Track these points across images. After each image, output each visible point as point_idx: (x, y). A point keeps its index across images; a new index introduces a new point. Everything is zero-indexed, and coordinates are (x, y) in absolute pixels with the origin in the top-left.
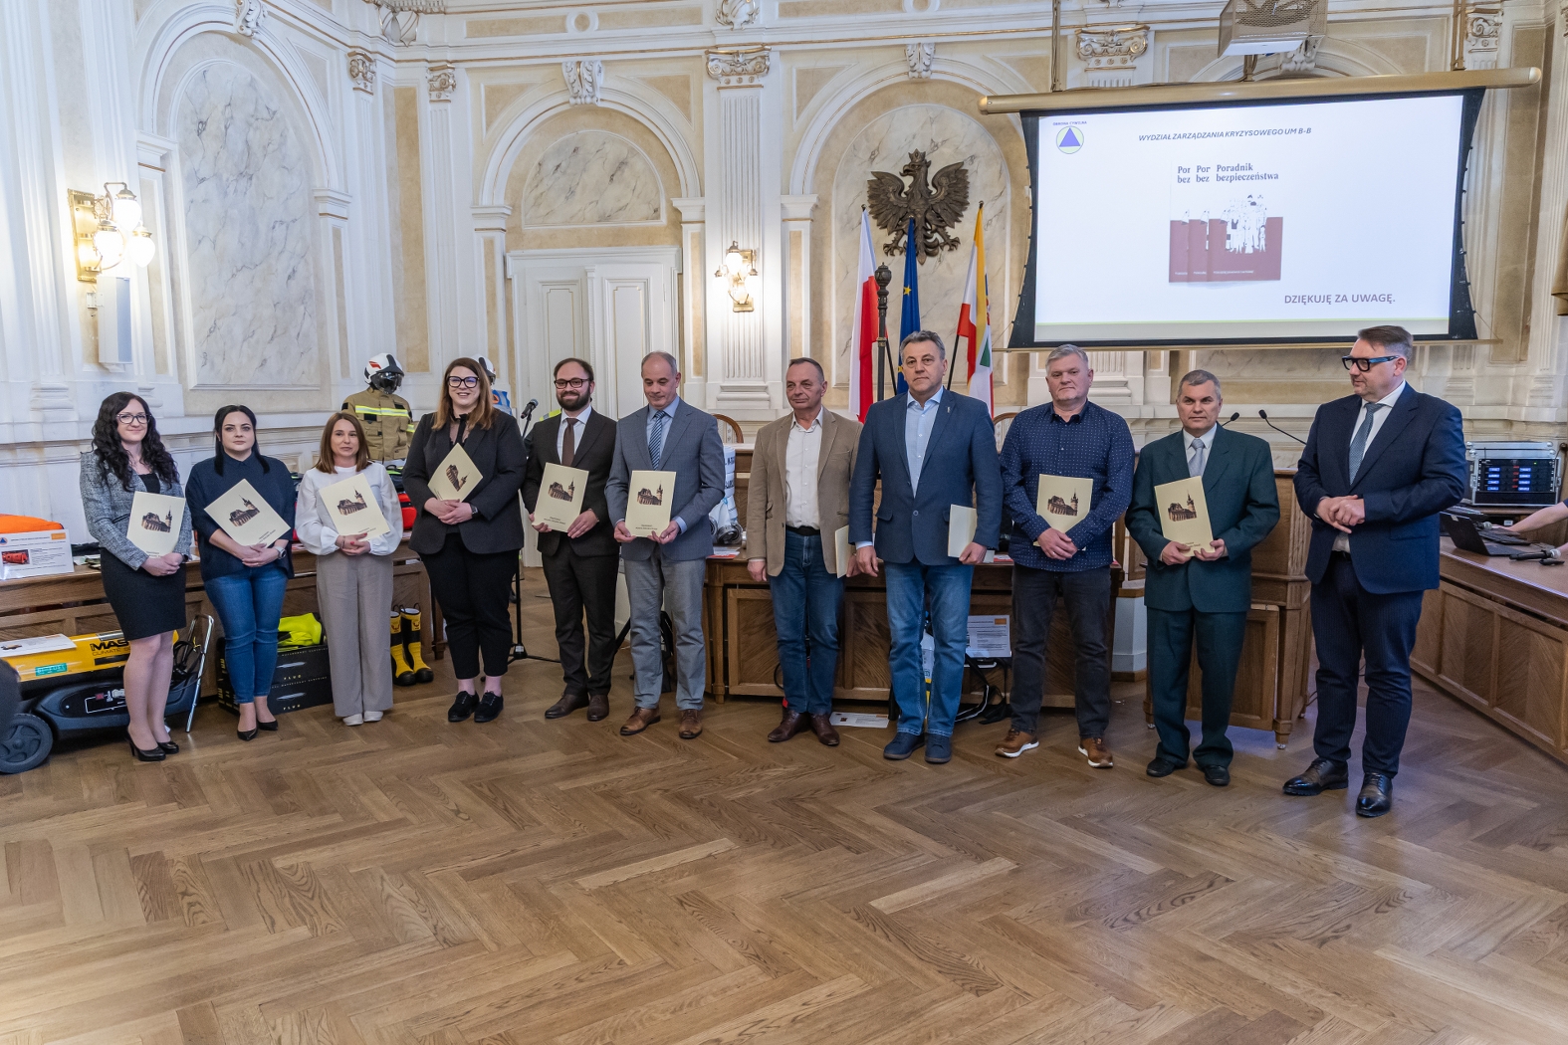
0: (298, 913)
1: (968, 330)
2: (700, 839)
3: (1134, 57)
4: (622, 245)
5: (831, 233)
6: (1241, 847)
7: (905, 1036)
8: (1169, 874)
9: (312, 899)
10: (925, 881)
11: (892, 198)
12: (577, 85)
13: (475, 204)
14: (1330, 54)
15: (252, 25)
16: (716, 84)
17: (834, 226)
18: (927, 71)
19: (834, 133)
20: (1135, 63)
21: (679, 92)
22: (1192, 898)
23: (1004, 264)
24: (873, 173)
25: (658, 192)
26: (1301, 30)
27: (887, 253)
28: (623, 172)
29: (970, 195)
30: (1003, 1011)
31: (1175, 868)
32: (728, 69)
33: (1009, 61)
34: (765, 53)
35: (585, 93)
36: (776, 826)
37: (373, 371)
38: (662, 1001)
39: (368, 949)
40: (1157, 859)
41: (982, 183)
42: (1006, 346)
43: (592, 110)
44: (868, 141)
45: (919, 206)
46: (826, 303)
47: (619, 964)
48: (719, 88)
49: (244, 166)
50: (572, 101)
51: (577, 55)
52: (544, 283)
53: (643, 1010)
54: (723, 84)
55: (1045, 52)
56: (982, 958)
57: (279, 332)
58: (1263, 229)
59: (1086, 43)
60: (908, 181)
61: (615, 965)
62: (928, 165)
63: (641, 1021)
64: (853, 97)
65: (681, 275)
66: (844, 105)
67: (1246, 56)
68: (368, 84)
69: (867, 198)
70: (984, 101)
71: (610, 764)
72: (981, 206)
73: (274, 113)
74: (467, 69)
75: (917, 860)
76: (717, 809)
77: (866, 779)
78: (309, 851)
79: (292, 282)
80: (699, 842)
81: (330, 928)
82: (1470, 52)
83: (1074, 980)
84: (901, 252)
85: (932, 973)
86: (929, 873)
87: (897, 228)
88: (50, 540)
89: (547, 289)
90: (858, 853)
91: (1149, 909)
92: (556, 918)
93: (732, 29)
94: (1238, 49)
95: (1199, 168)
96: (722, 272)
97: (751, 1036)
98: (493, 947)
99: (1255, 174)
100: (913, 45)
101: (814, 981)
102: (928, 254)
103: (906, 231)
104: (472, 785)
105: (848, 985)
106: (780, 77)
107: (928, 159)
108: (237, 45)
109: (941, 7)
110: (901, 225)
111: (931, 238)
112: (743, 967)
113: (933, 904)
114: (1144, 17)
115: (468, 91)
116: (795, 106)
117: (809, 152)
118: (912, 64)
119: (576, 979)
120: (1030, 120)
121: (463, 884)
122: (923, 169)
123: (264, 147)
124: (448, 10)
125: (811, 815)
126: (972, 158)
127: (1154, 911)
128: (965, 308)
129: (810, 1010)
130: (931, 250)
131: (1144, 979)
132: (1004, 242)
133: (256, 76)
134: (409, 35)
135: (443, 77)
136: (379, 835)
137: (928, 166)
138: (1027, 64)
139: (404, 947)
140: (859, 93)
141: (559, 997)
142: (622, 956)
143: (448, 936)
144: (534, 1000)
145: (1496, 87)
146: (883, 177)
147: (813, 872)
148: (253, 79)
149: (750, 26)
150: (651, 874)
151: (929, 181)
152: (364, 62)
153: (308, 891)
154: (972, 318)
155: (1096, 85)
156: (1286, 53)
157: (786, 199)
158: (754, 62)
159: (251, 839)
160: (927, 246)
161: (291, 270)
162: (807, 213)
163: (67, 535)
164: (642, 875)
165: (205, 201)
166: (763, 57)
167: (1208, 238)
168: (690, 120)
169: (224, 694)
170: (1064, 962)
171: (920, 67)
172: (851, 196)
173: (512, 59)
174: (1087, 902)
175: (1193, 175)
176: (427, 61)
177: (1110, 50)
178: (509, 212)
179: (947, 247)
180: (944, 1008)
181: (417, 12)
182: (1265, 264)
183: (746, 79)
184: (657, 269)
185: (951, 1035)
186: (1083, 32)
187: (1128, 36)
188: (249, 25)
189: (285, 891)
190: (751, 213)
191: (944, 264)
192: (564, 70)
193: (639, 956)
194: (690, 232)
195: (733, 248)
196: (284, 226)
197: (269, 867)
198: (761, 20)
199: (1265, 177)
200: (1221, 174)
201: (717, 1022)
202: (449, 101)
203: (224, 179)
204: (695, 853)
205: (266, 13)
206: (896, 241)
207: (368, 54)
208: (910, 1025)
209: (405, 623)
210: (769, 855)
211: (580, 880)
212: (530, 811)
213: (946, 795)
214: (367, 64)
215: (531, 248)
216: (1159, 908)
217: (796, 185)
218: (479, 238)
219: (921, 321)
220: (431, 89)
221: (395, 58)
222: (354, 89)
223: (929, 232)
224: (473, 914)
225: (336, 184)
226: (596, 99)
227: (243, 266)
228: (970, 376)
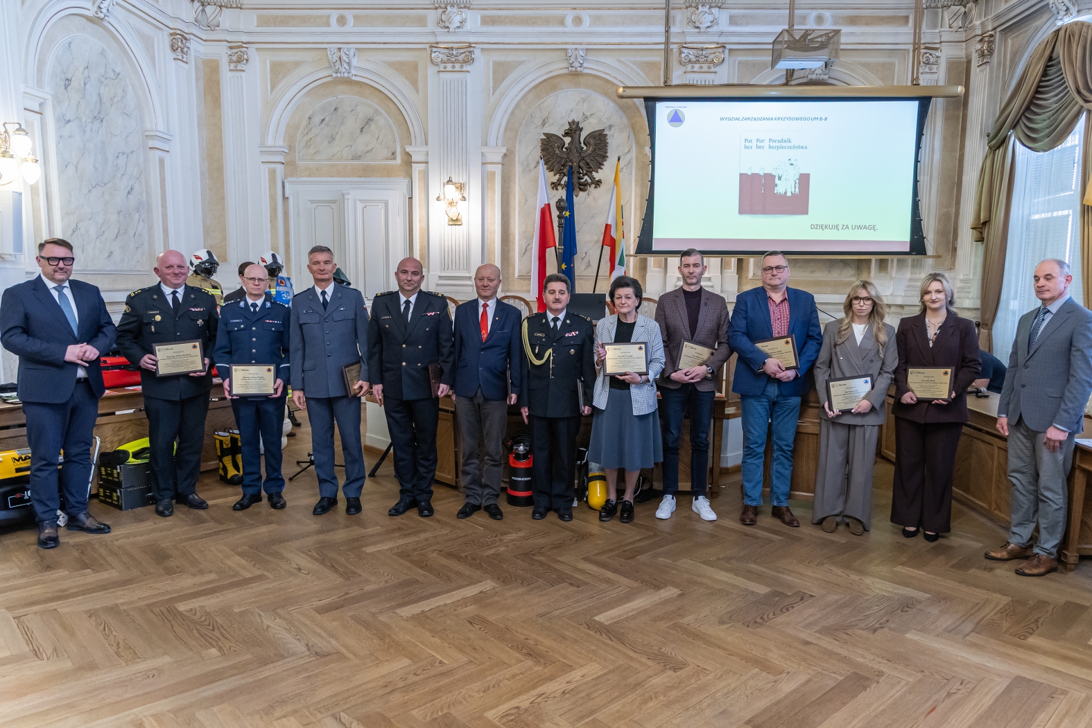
0: (206, 640)
1: (609, 241)
2: (472, 582)
3: (716, 65)
4: (369, 177)
5: (515, 173)
6: (815, 575)
7: (637, 698)
8: (775, 594)
9: (213, 630)
10: (625, 603)
11: (557, 151)
12: (338, 64)
13: (262, 145)
14: (837, 70)
15: (104, 11)
16: (437, 69)
17: (518, 169)
18: (581, 67)
19: (517, 106)
20: (717, 69)
21: (410, 72)
22: (793, 607)
23: (631, 198)
24: (544, 134)
25: (395, 141)
26: (824, 55)
27: (553, 188)
28: (370, 125)
29: (608, 151)
30: (693, 681)
31: (778, 589)
32: (445, 58)
33: (634, 63)
34: (471, 49)
35: (343, 70)
36: (521, 572)
37: (196, 262)
38: (475, 685)
39: (264, 662)
40: (767, 585)
41: (617, 143)
42: (632, 252)
43: (348, 82)
44: (541, 112)
45: (575, 157)
46: (512, 221)
47: (440, 663)
48: (439, 72)
49: (97, 112)
50: (334, 75)
51: (338, 43)
52: (312, 202)
53: (464, 691)
54: (442, 69)
55: (660, 58)
56: (673, 649)
57: (121, 232)
58: (797, 181)
59: (685, 54)
60: (567, 140)
61: (437, 664)
62: (581, 130)
63: (464, 698)
64: (531, 82)
65: (411, 198)
66: (525, 87)
67: (787, 70)
68: (184, 56)
69: (540, 151)
70: (621, 90)
71: (397, 534)
72: (619, 159)
74: (257, 49)
75: (618, 590)
76: (478, 562)
77: (571, 538)
78: (202, 598)
79: (131, 197)
80: (472, 584)
81: (232, 649)
82: (922, 73)
83: (731, 659)
84: (563, 188)
85: (644, 660)
86: (627, 598)
87: (560, 172)
89: (315, 205)
90: (578, 587)
91: (768, 615)
92: (389, 636)
93: (448, 32)
94: (784, 65)
95: (758, 140)
96: (442, 197)
97: (539, 703)
98: (351, 656)
99: (793, 145)
100: (572, 49)
101: (567, 668)
102: (581, 190)
103: (566, 174)
105: (592, 669)
106: (482, 65)
107: (581, 126)
108: (92, 25)
109: (590, 25)
110: (563, 170)
111: (582, 179)
112: (522, 661)
113: (634, 617)
114: (722, 40)
115: (258, 65)
116: (491, 86)
117: (500, 118)
118: (571, 62)
119: (414, 674)
120: (650, 103)
121: (318, 617)
122: (578, 132)
123: (111, 99)
124: (243, 7)
125: (542, 564)
126: (610, 127)
127: (771, 616)
128: (608, 227)
129: (572, 686)
130: (583, 187)
131: (774, 657)
132: (631, 184)
133: (105, 47)
134: (214, 22)
135: (239, 53)
136: (247, 586)
137: (581, 131)
138: (648, 67)
139: (287, 660)
140: (535, 79)
141: (405, 686)
142: (441, 659)
143: (317, 650)
144: (389, 689)
145: (936, 97)
146: (551, 137)
147: (552, 600)
148: (104, 50)
149: (461, 30)
150: (445, 605)
151: (582, 141)
152: (182, 40)
153: (209, 625)
154: (613, 234)
155: (691, 82)
156: (810, 69)
157: (485, 150)
158: (463, 55)
159: (155, 592)
160: (580, 184)
161: (129, 188)
162: (499, 159)
164: (439, 606)
165: (70, 137)
166: (470, 52)
167: (764, 185)
168: (418, 92)
170: (724, 649)
171: (576, 64)
172: (529, 150)
173: (291, 43)
174: (729, 612)
175: (754, 144)
176: (227, 41)
177: (700, 60)
178: (287, 151)
179: (593, 186)
180: (656, 680)
181: (221, 6)
182: (798, 204)
183: (458, 67)
184: (395, 194)
185: (665, 696)
186: (683, 47)
187: (712, 51)
188: (102, 10)
189: (192, 626)
190: (461, 158)
191: (591, 196)
192: (329, 52)
193: (450, 658)
194: (417, 169)
195: (450, 181)
196: (125, 155)
197: (174, 610)
198: (468, 26)
199: (799, 147)
200: (772, 144)
201: (514, 696)
202: (244, 71)
203: (83, 121)
204: (471, 591)
205: (115, 3)
206: (559, 180)
207: (185, 35)
208: (637, 692)
209: (234, 440)
210: (520, 590)
211: (397, 611)
212: (349, 566)
213: (627, 548)
214: (184, 41)
215: (303, 177)
216: (774, 614)
217: (492, 141)
218: (265, 169)
219: (576, 234)
220: (231, 62)
221: (204, 39)
222: (174, 59)
223: (581, 175)
224: (331, 636)
225: (161, 127)
226: (351, 75)
228: (611, 272)
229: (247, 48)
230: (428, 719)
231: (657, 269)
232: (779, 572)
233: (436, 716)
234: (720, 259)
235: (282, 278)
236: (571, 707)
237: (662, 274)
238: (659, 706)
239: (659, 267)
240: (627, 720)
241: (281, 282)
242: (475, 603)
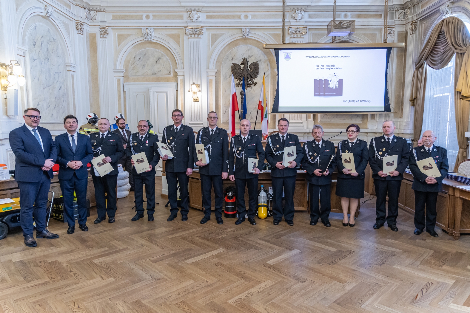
0: (108, 274)
1: (261, 108)
2: (214, 249)
3: (303, 35)
4: (159, 82)
5: (221, 80)
6: (354, 243)
7: (288, 294)
8: (339, 251)
9: (110, 270)
10: (279, 256)
11: (238, 71)
12: (146, 36)
13: (115, 69)
14: (353, 36)
15: (50, 13)
16: (188, 37)
17: (222, 78)
18: (248, 36)
19: (221, 52)
20: (304, 37)
21: (177, 38)
22: (347, 256)
23: (269, 90)
24: (233, 64)
25: (170, 67)
26: (348, 30)
27: (236, 86)
28: (160, 61)
29: (259, 70)
30: (310, 286)
31: (340, 249)
32: (191, 33)
33: (270, 34)
34: (202, 29)
35: (149, 37)
36: (234, 245)
37: (89, 118)
38: (222, 290)
39: (134, 283)
40: (335, 247)
41: (263, 68)
42: (271, 113)
43: (151, 42)
44: (231, 54)
45: (246, 73)
46: (219, 100)
47: (206, 282)
48: (188, 38)
49: (46, 56)
50: (145, 40)
51: (146, 26)
52: (136, 92)
53: (218, 293)
54: (190, 37)
55: (280, 32)
56: (300, 274)
57: (57, 106)
58: (338, 82)
59: (291, 30)
60: (242, 66)
61: (205, 282)
62: (248, 62)
63: (218, 295)
64: (227, 42)
65: (177, 91)
66: (224, 44)
67: (333, 37)
68: (82, 32)
69: (231, 71)
70: (265, 45)
71: (180, 230)
72: (264, 74)
73: (55, 40)
74: (112, 29)
75: (275, 251)
76: (216, 241)
77: (253, 231)
78: (103, 258)
79: (60, 91)
80: (215, 250)
81: (120, 278)
82: (388, 38)
83: (325, 278)
84: (241, 86)
85: (289, 278)
86: (279, 254)
87: (239, 79)
88: (3, 169)
89: (137, 94)
90: (259, 250)
91: (337, 260)
92: (184, 271)
93: (192, 21)
94: (332, 35)
95: (321, 65)
96: (190, 90)
97: (249, 297)
98: (169, 280)
99: (336, 67)
100: (244, 29)
101: (259, 282)
102: (248, 87)
103: (242, 80)
105: (268, 283)
106: (206, 36)
107: (248, 60)
108: (44, 19)
109: (251, 19)
110: (241, 78)
111: (249, 82)
112: (240, 280)
113: (283, 262)
114: (306, 24)
115: (112, 35)
116: (210, 44)
117: (215, 57)
118: (243, 34)
119: (196, 286)
120: (277, 51)
121: (153, 264)
122: (247, 63)
123: (52, 50)
124: (106, 11)
125: (242, 241)
126: (260, 60)
127: (338, 260)
128: (260, 102)
129: (262, 290)
130: (249, 85)
131: (342, 276)
132: (269, 84)
133: (49, 28)
134: (94, 18)
135: (105, 31)
136: (122, 252)
138: (275, 36)
139: (143, 282)
140: (229, 41)
141: (193, 291)
142: (206, 280)
143: (155, 277)
144: (187, 292)
145: (394, 47)
146: (236, 65)
147: (248, 256)
148: (49, 30)
149: (197, 21)
150: (205, 258)
151: (248, 66)
152: (80, 25)
153: (108, 268)
154: (262, 105)
155: (293, 42)
156: (342, 36)
157: (208, 70)
158: (199, 31)
159: (83, 255)
160: (248, 84)
161: (60, 87)
162: (214, 74)
163: (8, 168)
164: (203, 259)
165: (36, 66)
166: (202, 30)
167: (324, 84)
168: (180, 46)
169: (56, 215)
170: (321, 274)
171: (246, 35)
172: (226, 70)
173: (126, 26)
174: (321, 259)
175: (320, 67)
176: (99, 26)
177: (297, 33)
178: (125, 71)
179: (253, 85)
180: (295, 286)
181: (97, 11)
182: (338, 92)
183: (196, 36)
184: (170, 89)
185: (300, 293)
186: (290, 27)
187: (302, 29)
188: (49, 13)
189: (101, 269)
190: (198, 73)
191: (252, 89)
192: (142, 30)
193: (210, 279)
194: (180, 79)
195: (194, 84)
196: (58, 74)
197: (93, 262)
198: (201, 19)
199: (338, 68)
200: (327, 67)
201: (239, 294)
202: (106, 38)
203: (41, 59)
204: (214, 253)
205: (54, 10)
206: (239, 83)
207: (82, 23)
208: (288, 291)
210: (235, 252)
211: (186, 261)
212: (163, 243)
213: (276, 234)
214: (82, 26)
215: (132, 82)
216: (340, 259)
217: (211, 67)
218: (115, 79)
219: (247, 105)
220: (101, 34)
221: (90, 24)
222: (78, 33)
224: (160, 272)
225: (72, 62)
226: (152, 39)
227: (47, 86)
228: (262, 121)
229: (108, 28)
230: (205, 304)
232: (339, 242)
233: (208, 303)
234: (306, 115)
236: (262, 298)
238: (298, 296)
240: (286, 302)
242: (217, 257)
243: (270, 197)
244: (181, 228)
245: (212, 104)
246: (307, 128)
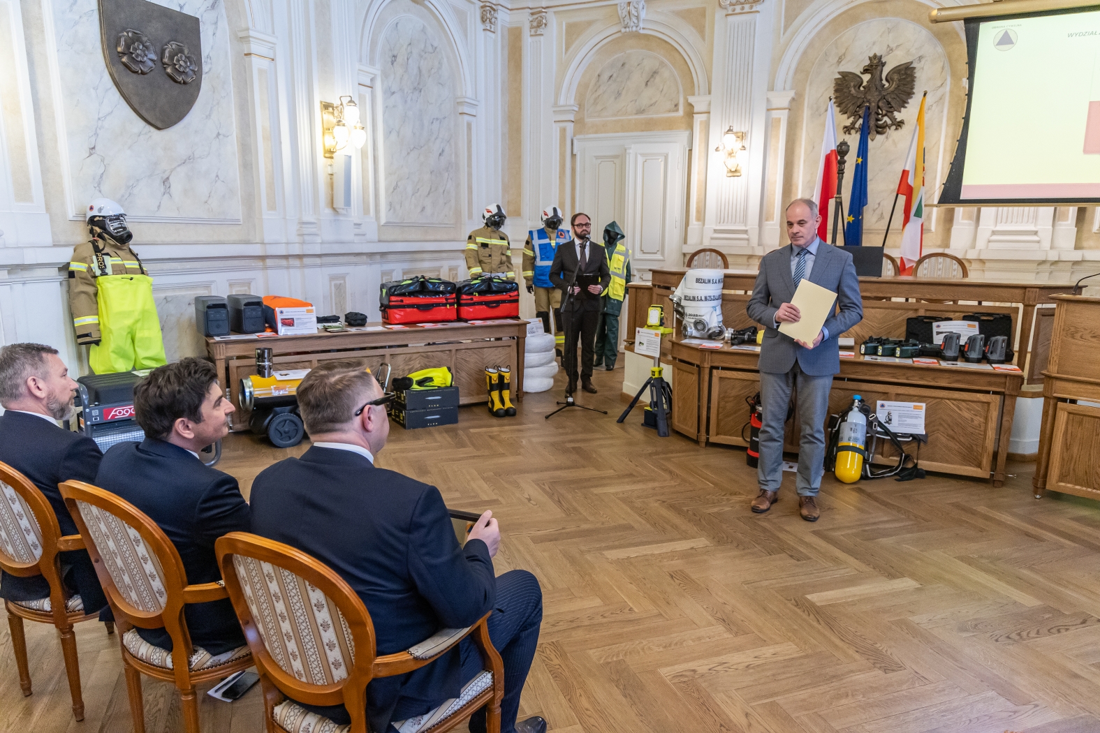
1: (905, 189)
2: (685, 536)
4: (651, 130)
5: (803, 119)
7: (829, 691)
8: (1046, 609)
10: (848, 587)
11: (853, 91)
12: (627, 20)
13: (556, 104)
16: (725, 12)
17: (806, 113)
19: (811, 45)
21: (698, 19)
22: (1067, 630)
23: (939, 140)
24: (839, 73)
25: (678, 92)
27: (845, 133)
28: (655, 79)
29: (916, 87)
30: (905, 687)
31: (1054, 605)
32: (734, 0)
35: (632, 24)
36: (740, 535)
37: (487, 215)
38: (657, 639)
40: (1037, 596)
41: (927, 76)
42: (936, 202)
43: (637, 36)
44: (837, 48)
45: (874, 97)
46: (795, 170)
47: (629, 610)
48: (727, 15)
49: (417, 83)
50: (623, 30)
52: (597, 157)
53: (645, 642)
54: (730, 12)
56: (891, 647)
57: (433, 190)
60: (866, 77)
61: (627, 610)
62: (883, 64)
63: (643, 649)
64: (828, 16)
65: (690, 150)
66: (820, 22)
68: (493, 26)
69: (833, 92)
70: (935, 13)
71: (627, 480)
72: (925, 95)
73: (436, 48)
74: (554, 12)
75: (843, 571)
76: (698, 518)
79: (442, 158)
80: (685, 538)
83: (963, 674)
84: (857, 132)
85: (851, 652)
86: (852, 581)
87: (855, 114)
89: (599, 161)
90: (798, 560)
91: (1028, 633)
92: (590, 575)
96: (721, 148)
97: (718, 672)
101: (764, 643)
102: (878, 133)
103: (862, 115)
104: (539, 483)
105: (788, 649)
107: (884, 60)
108: (416, 5)
110: (859, 111)
111: (881, 120)
112: (713, 625)
113: (853, 604)
115: (555, 28)
116: (783, 25)
117: (791, 59)
119: (602, 616)
120: (972, 25)
121: (532, 545)
122: (879, 68)
123: (429, 71)
125: (765, 530)
126: (920, 58)
127: (1033, 634)
128: (905, 173)
129: (760, 662)
130: (881, 130)
132: (941, 122)
133: (425, 24)
135: (539, 18)
137: (883, 66)
140: (832, 12)
141: (591, 625)
142: (632, 606)
144: (574, 625)
146: (847, 76)
147: (765, 569)
148: (424, 27)
150: (652, 555)
151: (884, 76)
152: (490, 12)
154: (910, 181)
157: (771, 95)
160: (878, 126)
161: (441, 150)
162: (785, 103)
163: (316, 310)
164: (646, 555)
165: (394, 106)
168: (704, 39)
169: (395, 412)
170: (955, 660)
172: (822, 90)
173: (585, 3)
174: (976, 619)
176: (529, 8)
178: (576, 109)
179: (894, 127)
180: (859, 677)
183: (747, 7)
184: (674, 147)
190: (744, 105)
191: (890, 140)
192: (619, 8)
193: (641, 607)
194: (699, 120)
195: (730, 130)
196: (439, 121)
201: (693, 659)
202: (542, 35)
203: (406, 92)
204: (682, 548)
206: (853, 123)
207: (493, 6)
208: (833, 684)
209: (501, 378)
210: (736, 553)
211: (605, 553)
212: (574, 504)
213: (867, 528)
214: (492, 12)
215: (590, 133)
216: (1038, 633)
217: (779, 83)
218: (556, 129)
219: (868, 183)
220: (532, 27)
221: (510, 7)
222: (484, 30)
223: (880, 116)
224: (538, 565)
225: (470, 93)
226: (638, 28)
227: (415, 147)
228: (904, 225)
229: (546, 12)
230: (602, 662)
231: (966, 221)
232: (1060, 584)
233: (610, 660)
234: (1053, 208)
235: (562, 230)
236: (751, 683)
237: (973, 227)
238: (853, 705)
239: (970, 218)
240: (811, 712)
241: (561, 235)
242: (682, 559)
243: (879, 429)
244: (631, 475)
245: (776, 181)
246: (1052, 248)
